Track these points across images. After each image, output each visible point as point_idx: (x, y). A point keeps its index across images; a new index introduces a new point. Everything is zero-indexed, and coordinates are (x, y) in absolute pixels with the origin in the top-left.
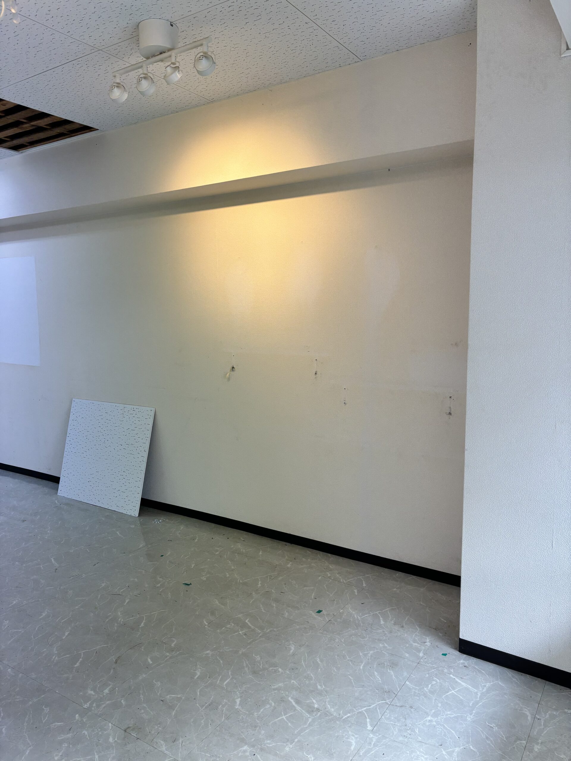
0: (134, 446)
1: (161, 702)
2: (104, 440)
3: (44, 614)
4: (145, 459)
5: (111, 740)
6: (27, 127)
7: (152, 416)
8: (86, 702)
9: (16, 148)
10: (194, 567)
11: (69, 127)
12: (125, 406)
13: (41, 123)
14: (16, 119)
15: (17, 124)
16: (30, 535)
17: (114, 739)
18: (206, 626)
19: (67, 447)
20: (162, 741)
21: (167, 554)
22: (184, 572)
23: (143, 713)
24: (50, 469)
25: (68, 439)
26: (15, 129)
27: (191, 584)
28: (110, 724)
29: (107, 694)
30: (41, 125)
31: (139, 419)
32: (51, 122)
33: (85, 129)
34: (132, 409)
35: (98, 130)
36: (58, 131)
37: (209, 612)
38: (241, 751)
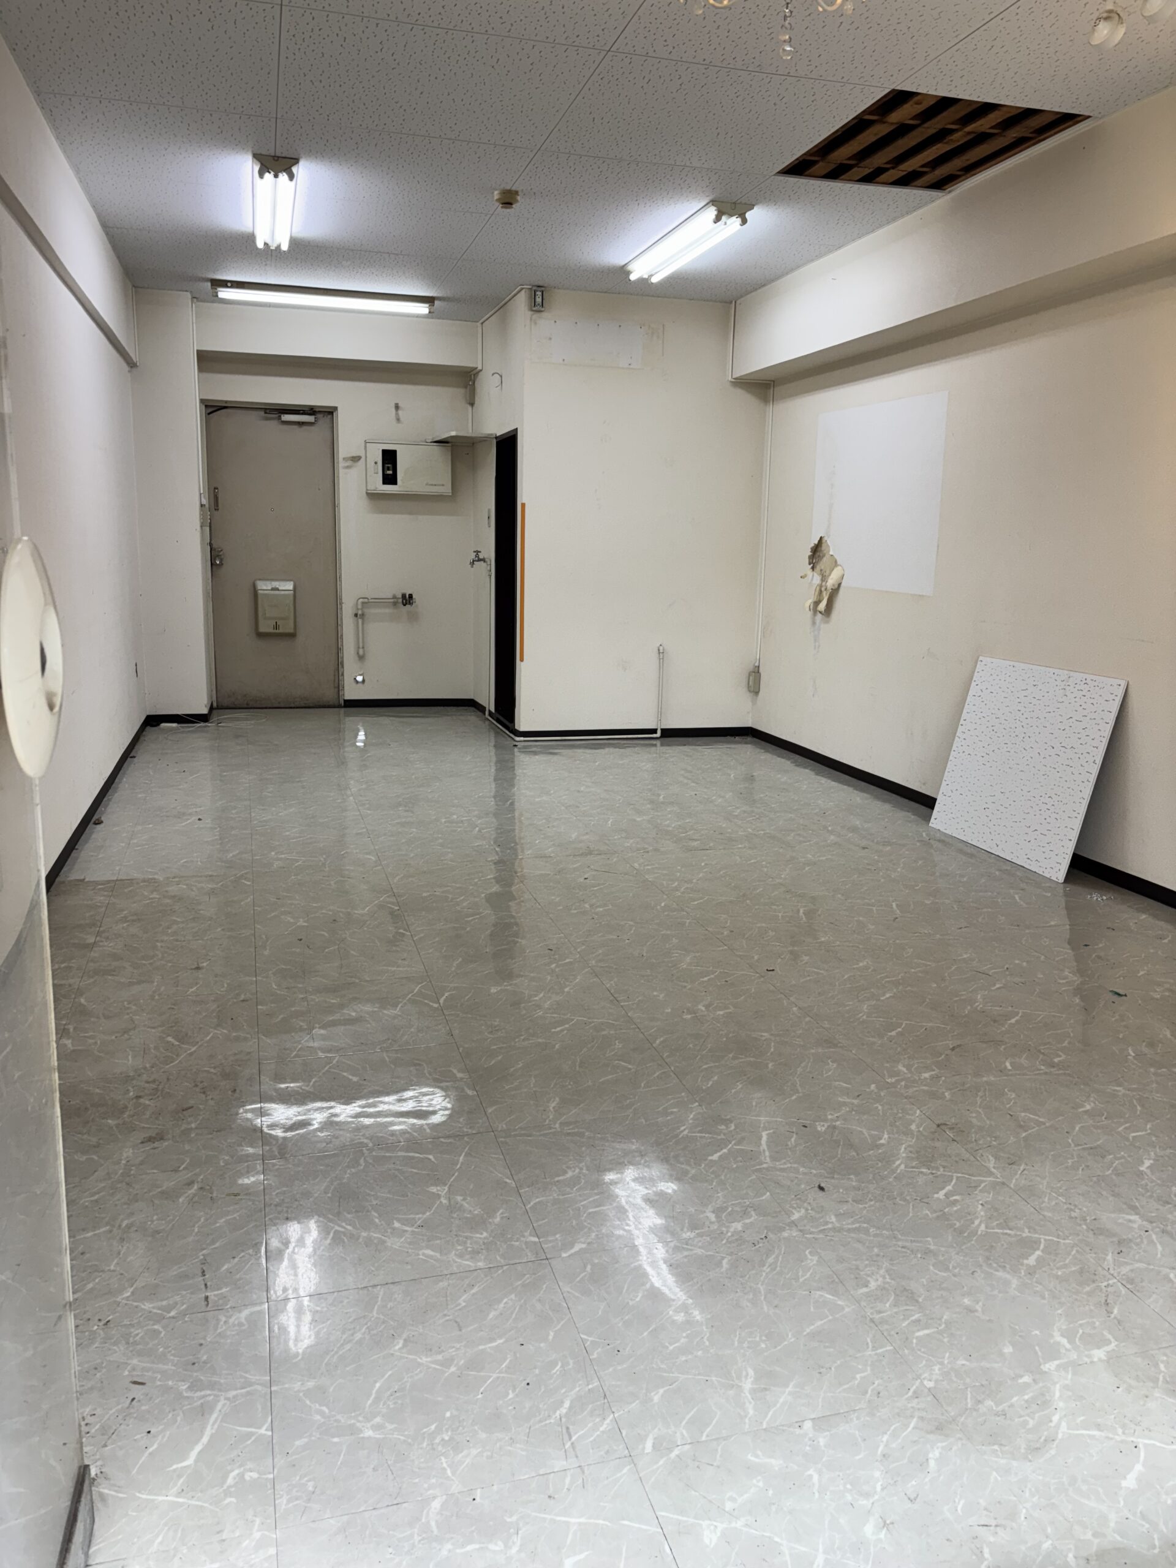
0: (1076, 751)
1: (1009, 1116)
2: (1024, 735)
3: (861, 964)
4: (1093, 778)
5: (913, 1127)
6: (958, 138)
7: (1119, 696)
8: (891, 1076)
9: (940, 185)
10: (1142, 975)
11: (1035, 123)
12: (1072, 674)
13: (983, 125)
14: (939, 126)
15: (941, 135)
16: (870, 867)
17: (918, 1128)
18: (1129, 1057)
19: (957, 743)
20: (992, 1156)
21: (1097, 945)
22: (1119, 977)
23: (973, 1117)
24: (924, 784)
25: (960, 729)
26: (939, 145)
27: (1126, 995)
28: (918, 1111)
29: (926, 1078)
30: (983, 129)
31: (1092, 701)
32: (1000, 120)
33: (1066, 120)
34: (1084, 680)
35: (1089, 117)
36: (1015, 135)
37: (1144, 1041)
38: (1123, 1218)
